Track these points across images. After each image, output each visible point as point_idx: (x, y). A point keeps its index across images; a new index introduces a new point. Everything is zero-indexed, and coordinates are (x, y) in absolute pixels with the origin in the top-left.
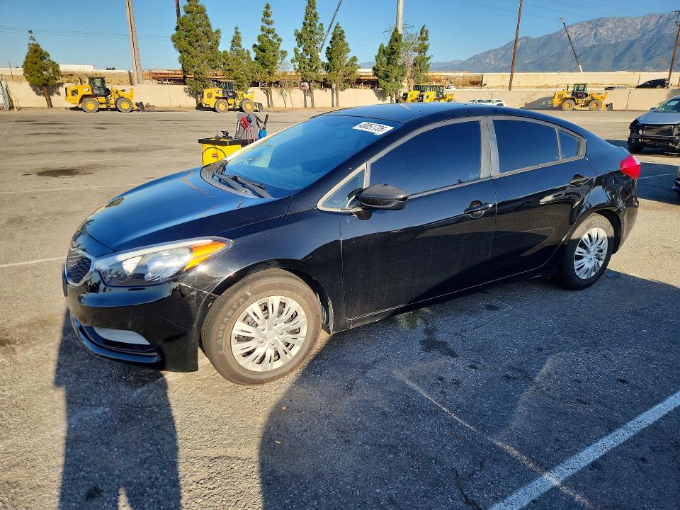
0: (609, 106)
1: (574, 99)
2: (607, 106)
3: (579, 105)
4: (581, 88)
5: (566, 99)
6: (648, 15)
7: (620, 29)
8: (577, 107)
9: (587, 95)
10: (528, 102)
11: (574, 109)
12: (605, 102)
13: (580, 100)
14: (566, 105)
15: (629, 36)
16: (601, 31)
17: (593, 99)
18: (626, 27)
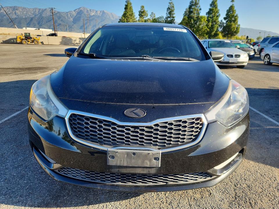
0: (42, 43)
1: (26, 39)
2: (41, 42)
3: (29, 42)
4: (28, 34)
5: (23, 39)
6: (35, 8)
7: (25, 12)
8: (29, 43)
9: (31, 38)
10: (4, 40)
11: (28, 44)
12: (40, 41)
13: (29, 40)
14: (24, 42)
15: (30, 15)
16: (17, 12)
17: (35, 40)
18: (27, 12)
